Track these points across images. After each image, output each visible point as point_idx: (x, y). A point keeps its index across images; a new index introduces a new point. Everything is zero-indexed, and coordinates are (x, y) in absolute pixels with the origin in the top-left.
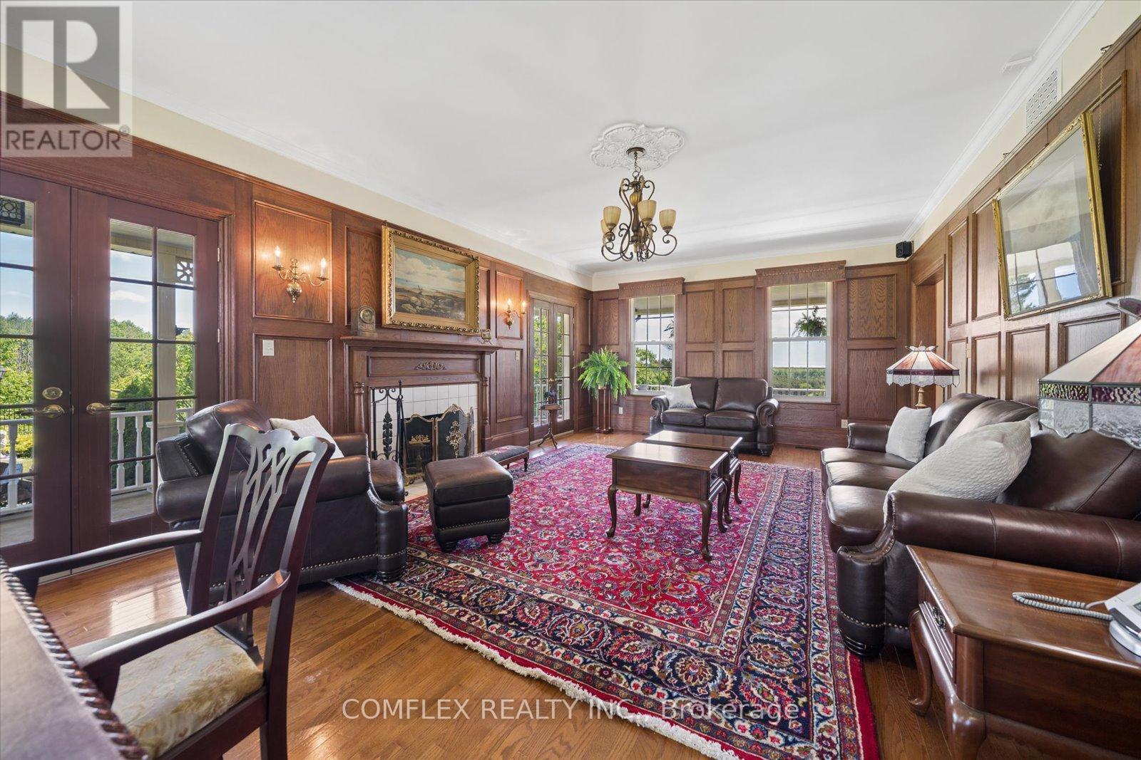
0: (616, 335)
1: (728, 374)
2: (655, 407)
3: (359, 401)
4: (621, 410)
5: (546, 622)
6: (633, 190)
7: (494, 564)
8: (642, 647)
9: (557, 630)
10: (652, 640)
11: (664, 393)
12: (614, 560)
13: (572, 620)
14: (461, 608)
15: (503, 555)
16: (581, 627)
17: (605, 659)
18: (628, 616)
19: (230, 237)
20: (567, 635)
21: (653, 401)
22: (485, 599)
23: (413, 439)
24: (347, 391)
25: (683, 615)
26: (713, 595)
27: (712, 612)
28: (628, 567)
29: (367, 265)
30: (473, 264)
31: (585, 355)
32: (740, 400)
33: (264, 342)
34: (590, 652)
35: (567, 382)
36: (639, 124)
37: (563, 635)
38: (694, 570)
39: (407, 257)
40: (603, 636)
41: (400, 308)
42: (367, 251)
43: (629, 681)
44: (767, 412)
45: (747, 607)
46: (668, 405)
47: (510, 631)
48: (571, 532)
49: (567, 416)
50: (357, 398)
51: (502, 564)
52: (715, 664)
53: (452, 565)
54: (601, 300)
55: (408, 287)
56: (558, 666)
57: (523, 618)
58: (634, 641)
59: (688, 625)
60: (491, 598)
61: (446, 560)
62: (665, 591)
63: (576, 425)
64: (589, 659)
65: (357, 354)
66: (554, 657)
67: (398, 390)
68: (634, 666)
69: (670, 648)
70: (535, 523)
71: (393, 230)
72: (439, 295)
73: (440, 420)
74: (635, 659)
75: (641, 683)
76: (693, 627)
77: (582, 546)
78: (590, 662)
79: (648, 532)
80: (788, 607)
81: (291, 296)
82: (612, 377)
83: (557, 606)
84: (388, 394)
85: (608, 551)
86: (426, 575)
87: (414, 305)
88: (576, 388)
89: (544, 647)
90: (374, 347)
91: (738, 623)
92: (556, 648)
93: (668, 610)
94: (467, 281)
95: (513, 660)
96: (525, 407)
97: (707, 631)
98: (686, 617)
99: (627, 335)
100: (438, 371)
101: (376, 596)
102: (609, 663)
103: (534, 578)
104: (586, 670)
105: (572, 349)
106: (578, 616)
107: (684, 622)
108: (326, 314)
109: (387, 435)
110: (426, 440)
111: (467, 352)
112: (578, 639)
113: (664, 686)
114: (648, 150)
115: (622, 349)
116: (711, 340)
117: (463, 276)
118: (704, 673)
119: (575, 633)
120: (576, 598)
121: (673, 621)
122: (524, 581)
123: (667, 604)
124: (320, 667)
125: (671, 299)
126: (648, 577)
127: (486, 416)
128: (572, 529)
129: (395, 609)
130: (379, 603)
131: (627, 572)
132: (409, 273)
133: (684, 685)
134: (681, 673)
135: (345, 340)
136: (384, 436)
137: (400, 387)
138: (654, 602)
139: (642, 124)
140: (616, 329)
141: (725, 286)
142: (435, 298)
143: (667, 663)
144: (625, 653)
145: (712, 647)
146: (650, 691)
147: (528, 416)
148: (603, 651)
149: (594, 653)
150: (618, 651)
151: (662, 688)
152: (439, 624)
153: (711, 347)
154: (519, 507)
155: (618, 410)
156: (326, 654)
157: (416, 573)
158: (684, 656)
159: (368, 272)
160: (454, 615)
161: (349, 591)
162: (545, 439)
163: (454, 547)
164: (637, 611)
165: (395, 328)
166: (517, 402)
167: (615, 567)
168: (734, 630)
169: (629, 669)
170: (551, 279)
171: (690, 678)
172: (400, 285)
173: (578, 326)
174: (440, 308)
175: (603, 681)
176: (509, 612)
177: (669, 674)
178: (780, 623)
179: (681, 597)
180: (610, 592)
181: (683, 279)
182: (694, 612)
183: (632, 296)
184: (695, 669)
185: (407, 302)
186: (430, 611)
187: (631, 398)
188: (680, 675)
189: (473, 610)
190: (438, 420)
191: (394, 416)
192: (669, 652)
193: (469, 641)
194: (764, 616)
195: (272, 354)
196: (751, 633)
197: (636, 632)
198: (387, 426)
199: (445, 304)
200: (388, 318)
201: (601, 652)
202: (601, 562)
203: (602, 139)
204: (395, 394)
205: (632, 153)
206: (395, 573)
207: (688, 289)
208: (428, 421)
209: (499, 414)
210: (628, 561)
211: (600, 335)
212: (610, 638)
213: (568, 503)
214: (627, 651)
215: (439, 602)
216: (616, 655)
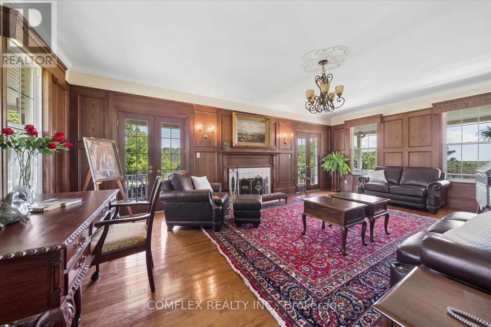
0: (343, 146)
1: (412, 165)
2: (360, 181)
3: (225, 172)
4: (346, 182)
5: (253, 258)
6: (322, 80)
7: (250, 234)
8: (283, 277)
9: (255, 261)
10: (289, 277)
11: (367, 174)
12: (297, 244)
13: (263, 260)
14: (230, 245)
15: (255, 232)
16: (265, 263)
17: (265, 277)
18: (286, 266)
19: (188, 123)
20: (258, 264)
21: (359, 178)
22: (239, 245)
23: (243, 187)
24: (221, 169)
25: (311, 273)
26: (334, 270)
27: (327, 276)
28: (301, 248)
29: (228, 126)
30: (268, 121)
31: (326, 155)
32: (417, 180)
33: (197, 153)
34: (261, 272)
35: (316, 167)
36: (319, 51)
37: (256, 264)
38: (332, 257)
39: (242, 122)
40: (271, 269)
41: (239, 140)
42: (228, 121)
43: (268, 287)
44: (436, 187)
45: (348, 280)
46: (369, 180)
47: (240, 257)
48: (287, 229)
49: (316, 183)
50: (224, 171)
51: (253, 235)
52: (310, 296)
53: (237, 231)
54: (335, 130)
55: (242, 132)
56: (247, 272)
57: (247, 254)
58: (281, 275)
59: (310, 278)
60: (241, 245)
61: (236, 229)
62: (310, 262)
63: (321, 187)
64: (259, 275)
65: (224, 157)
66: (248, 269)
67: (237, 169)
68: (274, 283)
69: (295, 282)
70: (275, 223)
71: (236, 113)
72: (254, 134)
73: (253, 180)
74: (277, 281)
75: (272, 290)
76: (312, 279)
77: (287, 236)
78: (259, 276)
79: (322, 237)
80: (373, 288)
81: (204, 139)
82: (338, 166)
83: (261, 253)
84: (233, 170)
85: (297, 240)
86: (227, 232)
87: (244, 139)
88: (321, 170)
89: (247, 266)
90: (230, 154)
91: (337, 285)
92: (251, 267)
93: (306, 269)
94: (266, 128)
95: (234, 266)
96: (293, 178)
97: (317, 283)
98: (312, 274)
99: (349, 145)
100: (254, 163)
101: (210, 235)
102: (265, 279)
103: (260, 242)
104: (255, 278)
105: (319, 152)
106: (266, 259)
107: (309, 276)
108: (215, 144)
109: (233, 184)
110: (248, 187)
111: (266, 155)
112: (260, 267)
113: (280, 294)
114: (329, 60)
115: (346, 152)
116: (401, 146)
117: (264, 126)
118: (302, 297)
119: (261, 264)
120: (270, 253)
121: (304, 274)
122: (256, 242)
123: (307, 267)
124: (187, 250)
125: (374, 126)
126: (307, 254)
127: (274, 180)
128: (289, 228)
129: (212, 240)
130: (209, 237)
131: (299, 250)
132: (242, 128)
133: (289, 297)
134: (292, 293)
135: (220, 152)
136: (232, 184)
137: (237, 168)
138: (302, 264)
139: (320, 50)
140: (343, 143)
141: (410, 115)
142: (253, 136)
143: (288, 287)
144: (274, 278)
145: (314, 289)
146: (273, 293)
147: (295, 182)
148: (266, 274)
149: (263, 273)
150: (272, 276)
151: (279, 294)
152: (221, 248)
153: (400, 150)
154: (274, 217)
155: (344, 181)
156: (190, 247)
157: (225, 231)
158: (298, 287)
159: (228, 129)
160: (226, 246)
161: (204, 231)
162: (302, 192)
163: (241, 226)
164: (292, 265)
165: (237, 147)
166: (289, 176)
167: (295, 247)
168: (332, 287)
169: (271, 283)
170: (307, 123)
171: (294, 296)
172: (239, 132)
173: (322, 142)
174: (255, 139)
175: (259, 283)
176: (244, 251)
177: (286, 291)
178: (361, 293)
179: (316, 266)
180: (285, 255)
181: (382, 115)
182: (318, 273)
183: (352, 126)
184: (299, 294)
185: (242, 138)
186: (221, 243)
187: (351, 176)
188: (290, 293)
189: (233, 247)
190: (252, 180)
191: (235, 178)
192: (293, 284)
193: (225, 255)
194: (354, 287)
195: (199, 157)
196: (339, 291)
197: (285, 272)
198: (233, 181)
199: (256, 137)
200: (234, 144)
201: (265, 274)
202: (291, 243)
203: (304, 62)
204: (236, 170)
205: (321, 63)
206: (218, 229)
207: (385, 119)
208: (248, 180)
209: (280, 180)
210: (303, 246)
211: (335, 146)
212: (272, 271)
213: (294, 218)
214: (275, 277)
215: (225, 241)
216: (270, 277)
